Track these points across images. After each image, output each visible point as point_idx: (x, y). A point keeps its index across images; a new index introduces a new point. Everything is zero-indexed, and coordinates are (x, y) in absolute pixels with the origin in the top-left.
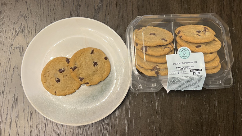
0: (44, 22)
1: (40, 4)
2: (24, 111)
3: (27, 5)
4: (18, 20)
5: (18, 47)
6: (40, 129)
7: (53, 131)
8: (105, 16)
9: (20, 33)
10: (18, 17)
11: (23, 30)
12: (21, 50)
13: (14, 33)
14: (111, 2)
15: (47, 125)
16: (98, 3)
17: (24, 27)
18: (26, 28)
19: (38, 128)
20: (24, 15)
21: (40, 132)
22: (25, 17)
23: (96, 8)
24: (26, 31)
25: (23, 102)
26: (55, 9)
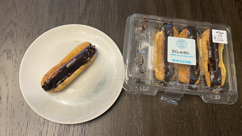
0: (32, 27)
1: (29, 13)
2: (7, 109)
3: (17, 13)
4: (8, 26)
5: (6, 50)
6: (22, 127)
7: (35, 128)
8: (89, 22)
9: (8, 37)
10: (8, 24)
11: (12, 34)
12: (9, 53)
13: (3, 38)
14: (94, 11)
15: (29, 123)
16: (82, 12)
17: (13, 32)
18: (15, 33)
19: (20, 126)
20: (14, 22)
21: (22, 130)
22: (15, 24)
23: (80, 15)
24: (15, 36)
25: (6, 100)
26: (42, 16)
